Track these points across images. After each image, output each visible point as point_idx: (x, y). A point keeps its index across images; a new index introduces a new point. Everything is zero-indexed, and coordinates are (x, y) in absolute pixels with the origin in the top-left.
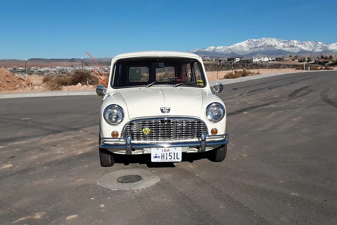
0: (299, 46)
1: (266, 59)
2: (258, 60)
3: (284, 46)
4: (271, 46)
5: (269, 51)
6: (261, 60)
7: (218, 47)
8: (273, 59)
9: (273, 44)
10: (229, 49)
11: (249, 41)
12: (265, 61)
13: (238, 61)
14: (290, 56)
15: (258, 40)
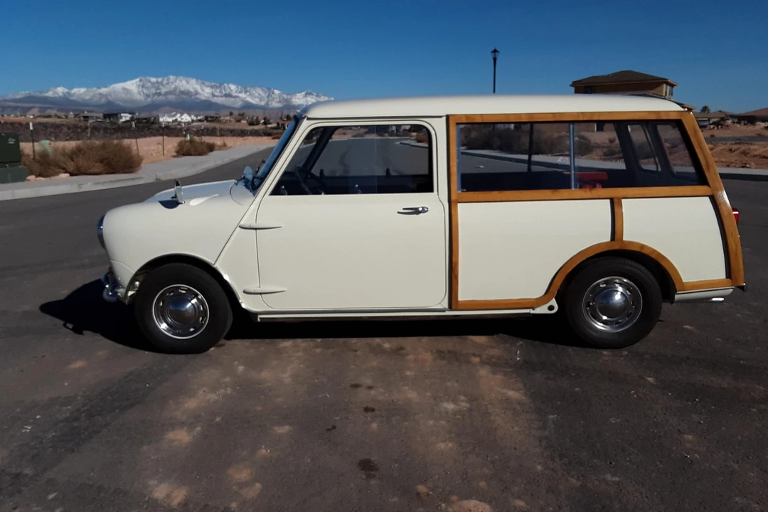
0: (241, 95)
1: (186, 118)
2: (170, 120)
3: (213, 95)
4: (187, 93)
5: (186, 103)
6: (176, 120)
7: (75, 91)
8: (199, 118)
9: (192, 90)
10: (100, 94)
11: (141, 80)
12: (184, 121)
13: (128, 119)
14: (231, 114)
15: (160, 80)
